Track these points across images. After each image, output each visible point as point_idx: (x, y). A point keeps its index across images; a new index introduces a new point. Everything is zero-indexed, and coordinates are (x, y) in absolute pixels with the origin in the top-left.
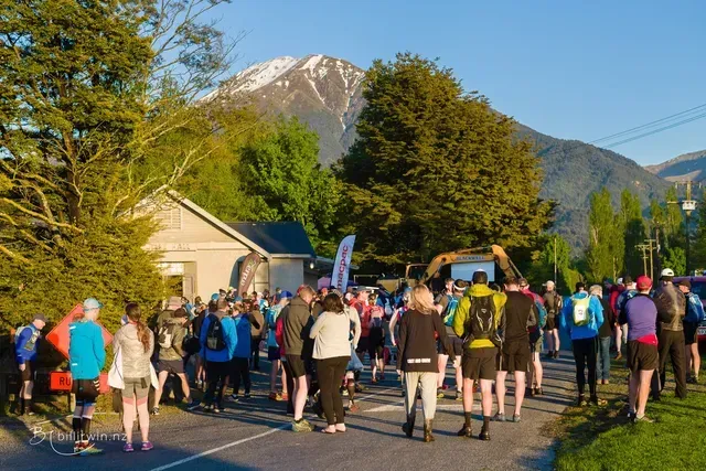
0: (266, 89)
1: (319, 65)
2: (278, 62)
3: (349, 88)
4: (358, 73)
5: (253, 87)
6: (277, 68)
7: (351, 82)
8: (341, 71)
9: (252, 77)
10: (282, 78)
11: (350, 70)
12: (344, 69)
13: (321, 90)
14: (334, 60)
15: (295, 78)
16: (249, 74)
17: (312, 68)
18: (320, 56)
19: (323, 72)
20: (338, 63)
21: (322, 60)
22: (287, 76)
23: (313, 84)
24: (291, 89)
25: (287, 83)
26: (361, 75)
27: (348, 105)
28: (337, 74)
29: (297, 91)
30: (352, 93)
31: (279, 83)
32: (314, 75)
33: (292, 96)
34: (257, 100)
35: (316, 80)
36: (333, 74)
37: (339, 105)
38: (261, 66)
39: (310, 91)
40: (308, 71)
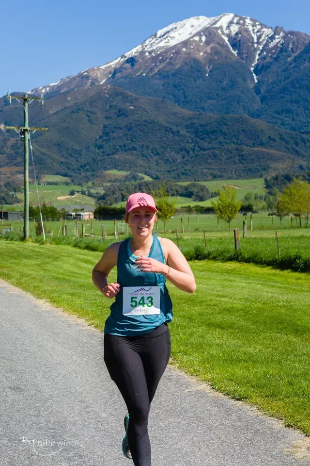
0: (185, 43)
1: (231, 22)
2: (192, 21)
3: (258, 43)
4: (264, 29)
5: (172, 43)
6: (192, 26)
7: (259, 37)
8: (250, 28)
9: (172, 34)
10: (198, 34)
11: (259, 27)
12: (253, 26)
13: (234, 46)
14: (244, 19)
15: (210, 33)
16: (168, 32)
17: (225, 26)
18: (232, 15)
19: (235, 29)
20: (248, 21)
21: (233, 18)
22: (203, 32)
23: (226, 39)
24: (207, 43)
25: (204, 38)
26: (268, 32)
27: (257, 57)
28: (247, 30)
29: (212, 45)
30: (261, 47)
31: (197, 38)
32: (227, 32)
33: (208, 49)
34: (178, 53)
35: (228, 36)
36: (243, 30)
37: (250, 58)
38: (178, 24)
39: (223, 45)
40: (221, 28)
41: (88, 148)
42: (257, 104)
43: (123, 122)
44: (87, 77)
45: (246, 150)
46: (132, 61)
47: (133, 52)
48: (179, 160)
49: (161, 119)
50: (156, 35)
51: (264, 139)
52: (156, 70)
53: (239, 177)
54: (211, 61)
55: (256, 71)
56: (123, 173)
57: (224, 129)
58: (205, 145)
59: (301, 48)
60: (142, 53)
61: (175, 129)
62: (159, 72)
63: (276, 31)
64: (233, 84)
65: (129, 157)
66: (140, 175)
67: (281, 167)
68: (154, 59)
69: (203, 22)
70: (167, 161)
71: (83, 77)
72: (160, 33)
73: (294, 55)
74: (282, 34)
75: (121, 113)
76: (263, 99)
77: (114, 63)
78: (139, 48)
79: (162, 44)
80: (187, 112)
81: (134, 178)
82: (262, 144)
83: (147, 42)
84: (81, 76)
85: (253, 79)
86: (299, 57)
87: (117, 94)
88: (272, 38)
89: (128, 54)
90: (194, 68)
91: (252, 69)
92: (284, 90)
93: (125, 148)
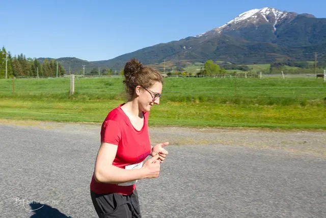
0: (249, 18)
1: (267, 10)
2: (253, 11)
3: (277, 17)
5: (244, 18)
6: (252, 13)
7: (277, 15)
8: (274, 12)
9: (244, 15)
10: (254, 15)
11: (277, 11)
13: (267, 18)
15: (258, 15)
17: (264, 12)
18: (267, 8)
19: (268, 12)
20: (273, 9)
22: (256, 14)
24: (257, 18)
25: (256, 16)
26: (281, 13)
27: (276, 22)
29: (259, 18)
30: (278, 18)
31: (253, 17)
32: (265, 14)
33: (257, 20)
34: (246, 22)
35: (265, 15)
36: (271, 13)
37: (273, 22)
38: (247, 12)
39: (263, 18)
40: (262, 13)
42: (275, 38)
43: (224, 45)
44: (214, 31)
46: (230, 25)
48: (243, 56)
50: (238, 16)
51: (276, 50)
52: (238, 28)
54: (258, 23)
55: (276, 26)
56: (222, 62)
57: (261, 47)
58: (252, 52)
59: (294, 18)
60: (234, 22)
61: (242, 47)
63: (284, 12)
64: (266, 31)
65: (225, 57)
66: (228, 62)
67: (281, 60)
68: (238, 24)
69: (256, 11)
70: (238, 58)
72: (240, 15)
73: (291, 20)
74: (286, 13)
75: (224, 42)
76: (278, 37)
77: (223, 26)
79: (241, 19)
81: (226, 63)
83: (236, 19)
84: (212, 31)
85: (274, 29)
86: (293, 21)
88: (282, 15)
89: (229, 23)
90: (252, 26)
91: (274, 26)
92: (285, 33)
93: (224, 54)
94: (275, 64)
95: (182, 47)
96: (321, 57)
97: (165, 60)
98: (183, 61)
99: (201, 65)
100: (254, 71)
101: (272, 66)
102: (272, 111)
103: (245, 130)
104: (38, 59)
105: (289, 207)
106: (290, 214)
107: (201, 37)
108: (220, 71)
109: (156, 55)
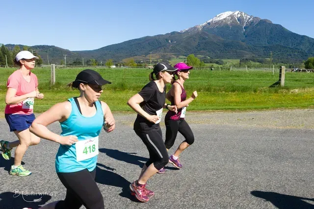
0: (224, 19)
1: (238, 14)
2: (227, 12)
3: (246, 20)
5: (221, 19)
6: (227, 14)
7: (246, 18)
9: (221, 16)
10: (229, 17)
11: (246, 15)
13: (239, 20)
15: (232, 17)
18: (239, 11)
19: (239, 15)
20: (243, 13)
24: (231, 19)
26: (249, 17)
27: (245, 24)
28: (243, 16)
33: (231, 21)
34: (222, 22)
35: (237, 17)
36: (242, 16)
37: (243, 24)
38: (223, 13)
39: (235, 20)
40: (235, 15)
41: (193, 49)
42: (244, 38)
43: (204, 41)
44: (196, 28)
45: (238, 51)
46: (209, 23)
47: (210, 21)
48: (219, 52)
49: (215, 41)
53: (235, 59)
54: (231, 24)
55: (245, 28)
56: (202, 56)
57: (233, 45)
58: (227, 49)
59: (258, 22)
60: (212, 21)
61: (219, 44)
62: (217, 27)
63: (251, 17)
64: (237, 31)
65: (205, 52)
67: (247, 56)
68: (215, 23)
69: (230, 13)
70: (215, 53)
71: (195, 28)
72: (218, 16)
73: (255, 24)
74: (253, 18)
75: (204, 39)
76: (246, 36)
77: (204, 24)
78: (211, 20)
79: (218, 19)
80: (223, 39)
81: (205, 57)
82: (243, 50)
83: (214, 18)
85: (243, 30)
86: (257, 24)
87: (203, 33)
88: (250, 19)
89: (208, 22)
90: (227, 26)
91: (243, 28)
92: (251, 34)
93: (204, 49)
94: (243, 59)
95: (167, 40)
96: (275, 55)
97: (151, 52)
98: (168, 54)
99: (185, 58)
100: (228, 65)
101: (241, 61)
102: (234, 97)
103: (213, 112)
104: (6, 45)
105: (233, 161)
106: (233, 165)
107: (185, 32)
108: (200, 64)
109: (143, 48)
